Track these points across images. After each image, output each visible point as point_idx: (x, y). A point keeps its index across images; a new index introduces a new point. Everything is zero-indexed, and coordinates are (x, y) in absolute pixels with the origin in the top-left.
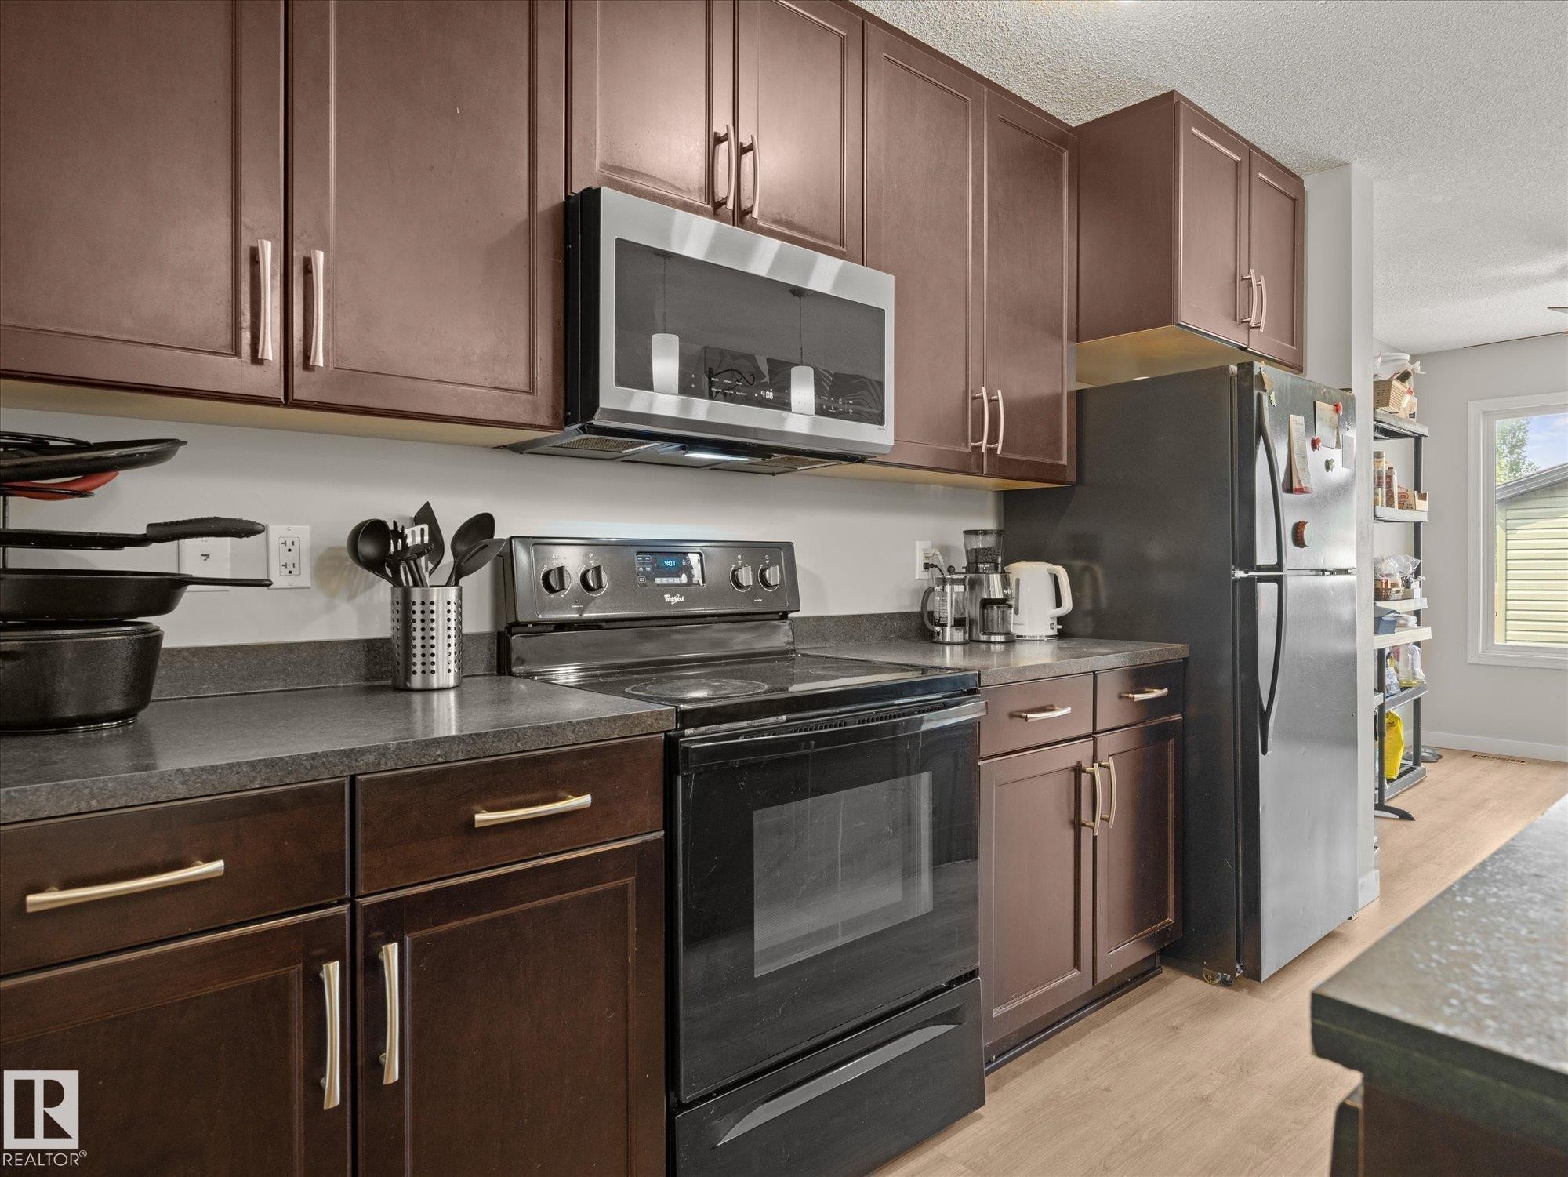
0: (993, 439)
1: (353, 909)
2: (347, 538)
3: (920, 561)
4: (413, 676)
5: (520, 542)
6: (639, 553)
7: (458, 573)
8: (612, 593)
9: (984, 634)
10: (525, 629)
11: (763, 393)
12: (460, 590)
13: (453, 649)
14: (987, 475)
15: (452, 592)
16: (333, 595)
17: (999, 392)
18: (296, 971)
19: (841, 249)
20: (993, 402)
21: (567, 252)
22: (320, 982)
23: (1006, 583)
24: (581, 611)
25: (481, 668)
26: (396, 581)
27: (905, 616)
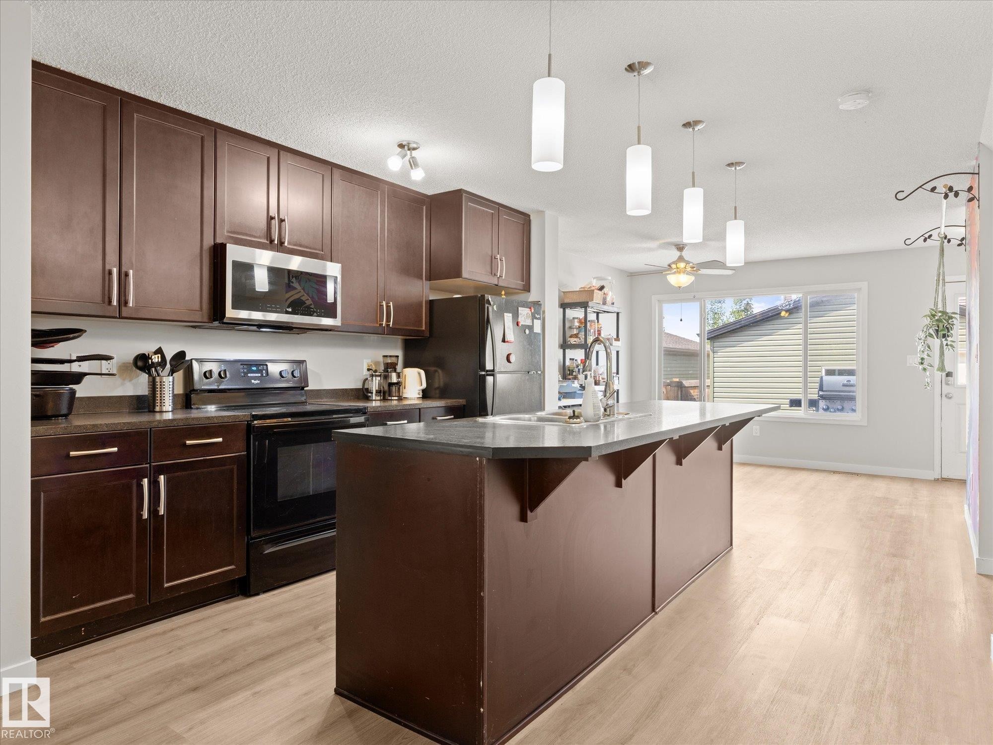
0: (388, 320)
1: (150, 466)
2: (132, 360)
3: (365, 368)
4: (156, 407)
5: (196, 361)
6: (241, 364)
7: (172, 372)
8: (231, 379)
9: (390, 396)
10: (196, 392)
11: (287, 309)
12: (174, 378)
13: (171, 398)
14: (386, 335)
15: (171, 378)
16: (124, 380)
17: (391, 303)
18: (135, 481)
19: (322, 253)
20: (388, 307)
21: (214, 262)
22: (142, 485)
23: (399, 376)
24: (218, 386)
25: (179, 406)
26: (150, 374)
27: (356, 390)
